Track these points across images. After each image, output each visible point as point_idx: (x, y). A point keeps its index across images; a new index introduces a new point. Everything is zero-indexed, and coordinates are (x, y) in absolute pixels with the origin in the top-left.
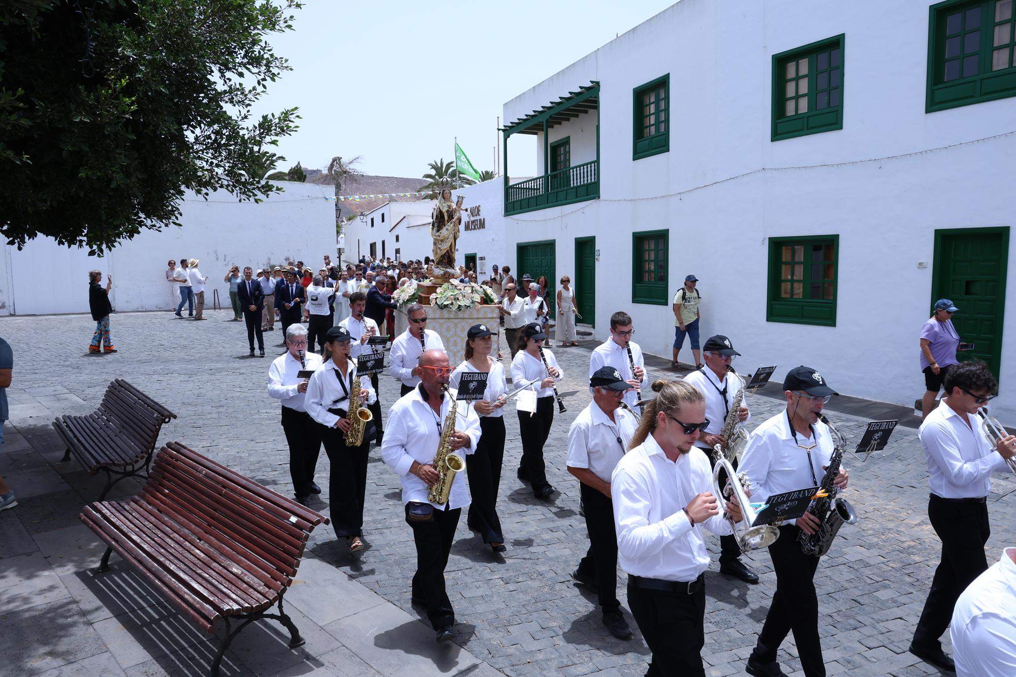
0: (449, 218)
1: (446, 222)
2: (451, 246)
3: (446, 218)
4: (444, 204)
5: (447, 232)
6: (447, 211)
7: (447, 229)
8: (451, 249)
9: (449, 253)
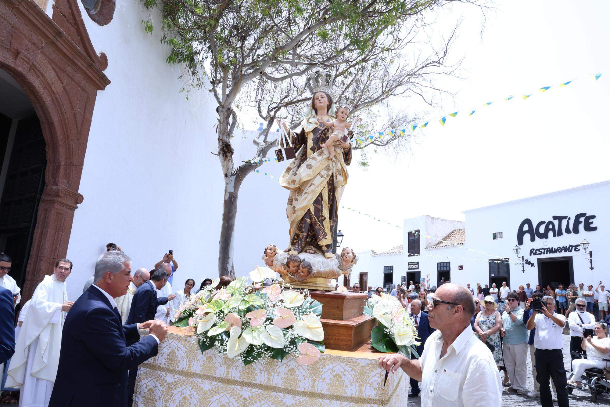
0: (316, 143)
1: (309, 151)
2: (318, 201)
3: (310, 144)
5: (310, 172)
6: (315, 131)
7: (309, 167)
8: (318, 211)
9: (311, 218)
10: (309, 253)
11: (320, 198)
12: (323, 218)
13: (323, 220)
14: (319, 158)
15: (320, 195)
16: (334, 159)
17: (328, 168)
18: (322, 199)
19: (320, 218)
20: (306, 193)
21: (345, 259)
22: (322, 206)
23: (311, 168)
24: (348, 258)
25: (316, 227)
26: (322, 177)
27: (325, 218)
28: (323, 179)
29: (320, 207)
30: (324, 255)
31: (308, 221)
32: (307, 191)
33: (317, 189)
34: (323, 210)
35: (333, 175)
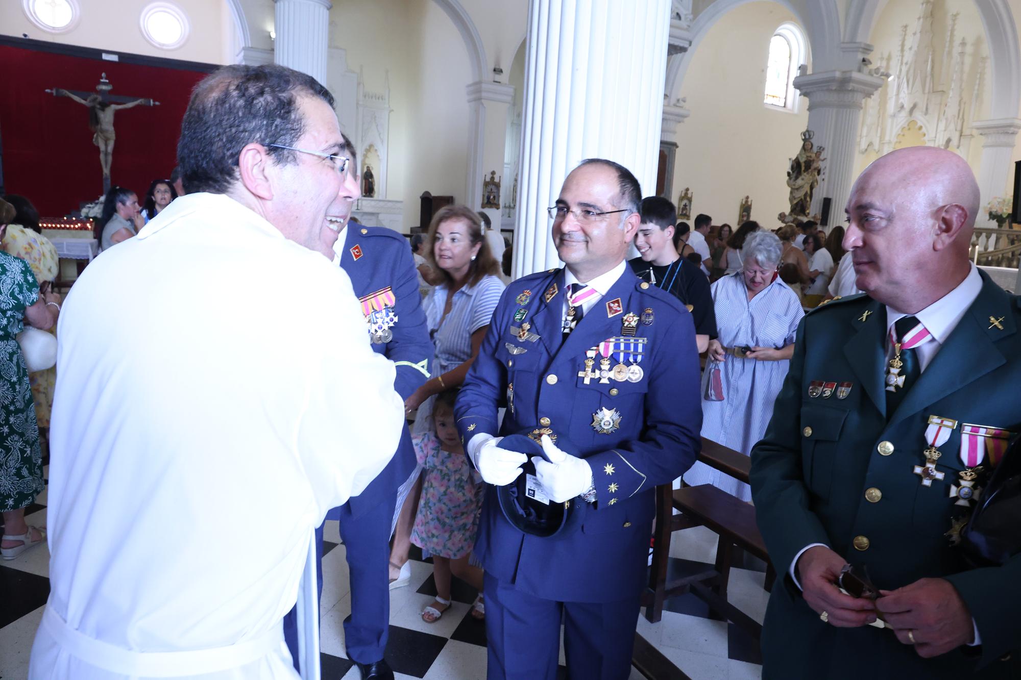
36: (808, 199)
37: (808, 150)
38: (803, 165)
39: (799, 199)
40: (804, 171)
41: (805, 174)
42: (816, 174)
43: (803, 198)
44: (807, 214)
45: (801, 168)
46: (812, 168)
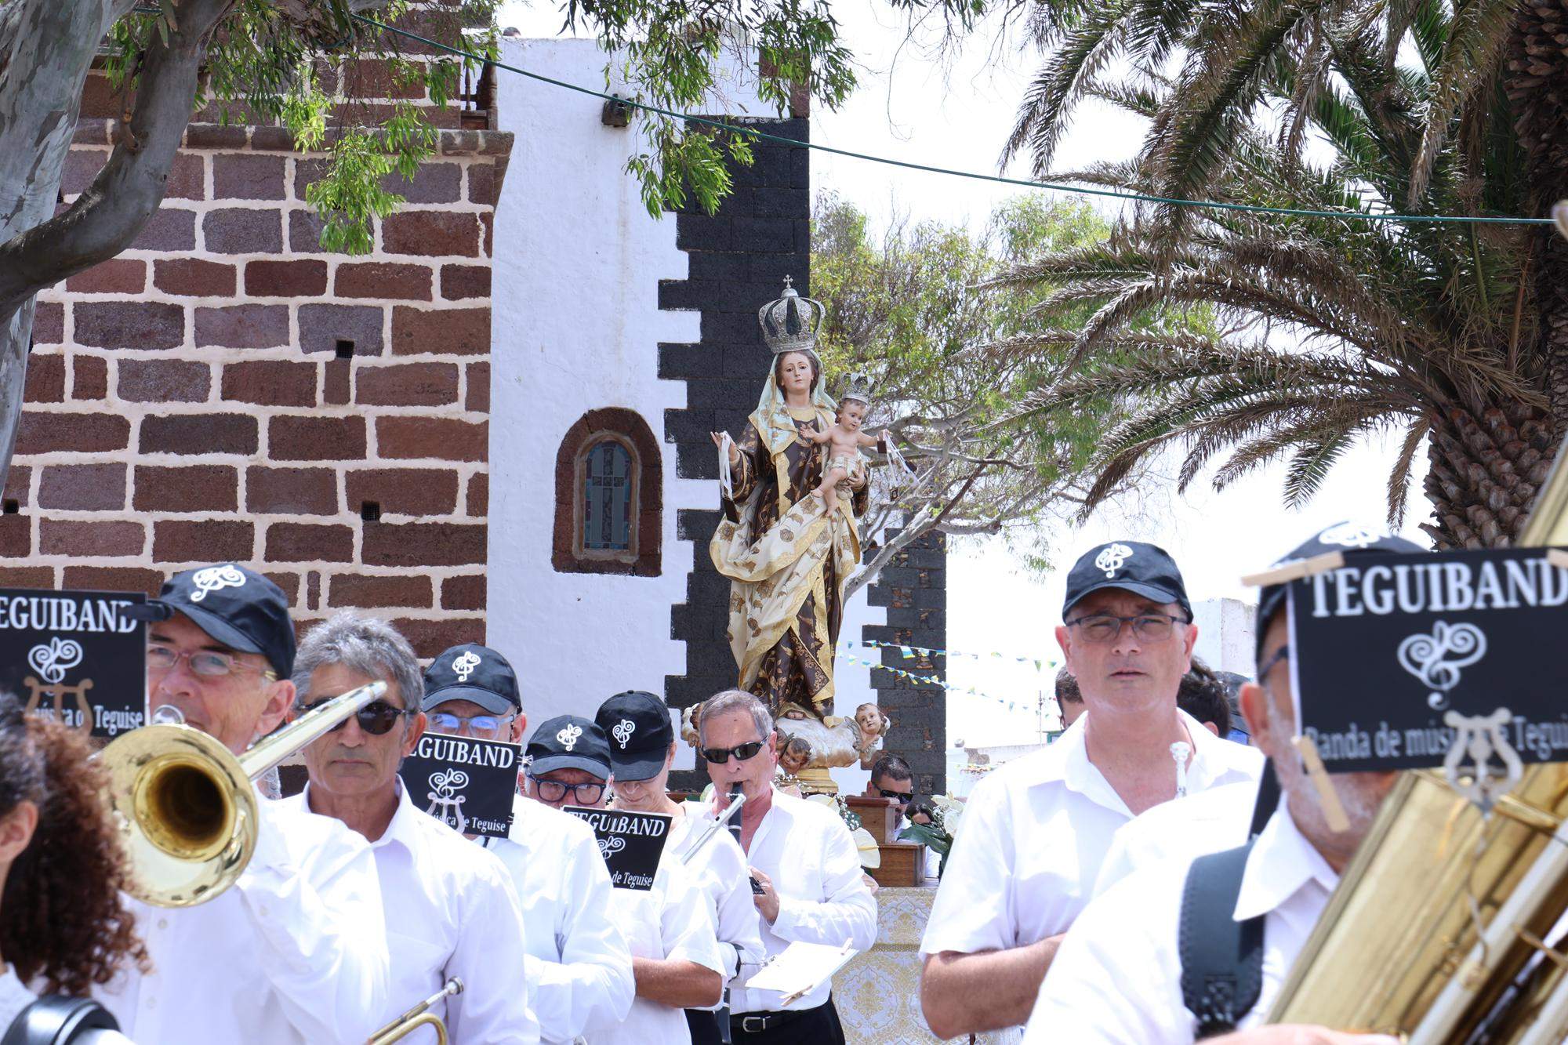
0: (796, 479)
1: (783, 501)
2: (806, 611)
3: (784, 483)
4: (779, 420)
5: (788, 547)
6: (792, 450)
7: (787, 536)
8: (807, 629)
9: (793, 646)
10: (795, 718)
11: (810, 603)
12: (817, 643)
13: (818, 648)
14: (807, 518)
15: (811, 597)
16: (835, 515)
17: (823, 536)
18: (814, 604)
19: (813, 646)
20: (781, 593)
21: (867, 729)
22: (814, 618)
23: (790, 539)
24: (873, 727)
25: (807, 665)
26: (813, 556)
27: (822, 644)
28: (815, 560)
29: (810, 621)
30: (821, 720)
31: (789, 651)
32: (784, 590)
33: (804, 583)
34: (817, 628)
35: (832, 547)
36: (821, 632)
37: (799, 392)
38: (782, 465)
39: (779, 634)
40: (791, 496)
41: (797, 508)
42: (848, 508)
43: (796, 627)
44: (820, 707)
45: (771, 478)
46: (828, 480)
